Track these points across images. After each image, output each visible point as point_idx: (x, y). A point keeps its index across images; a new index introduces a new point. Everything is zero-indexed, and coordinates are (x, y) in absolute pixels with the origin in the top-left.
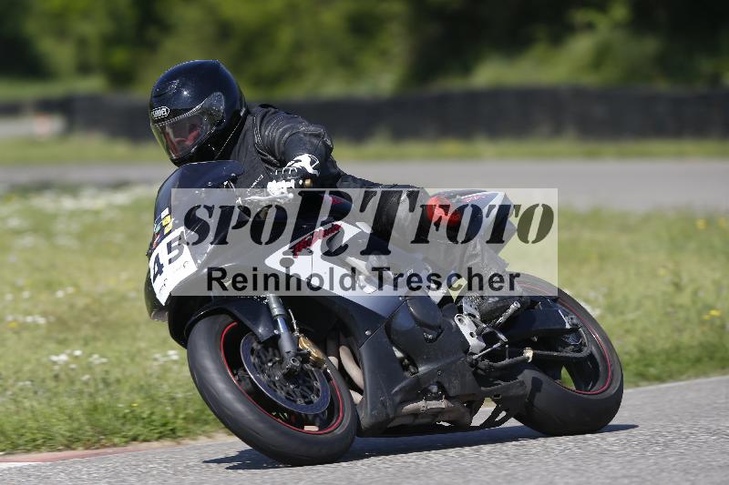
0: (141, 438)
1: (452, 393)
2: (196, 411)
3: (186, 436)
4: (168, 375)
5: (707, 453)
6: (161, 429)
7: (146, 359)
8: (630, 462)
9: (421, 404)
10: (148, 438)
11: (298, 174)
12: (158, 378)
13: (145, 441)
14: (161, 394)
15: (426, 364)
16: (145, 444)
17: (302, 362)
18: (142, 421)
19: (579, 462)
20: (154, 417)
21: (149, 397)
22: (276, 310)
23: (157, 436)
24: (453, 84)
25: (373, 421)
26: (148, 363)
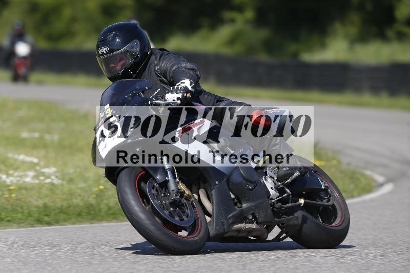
1: (260, 220)
9: (243, 225)
11: (183, 90)
15: (247, 203)
22: (167, 166)
25: (217, 232)
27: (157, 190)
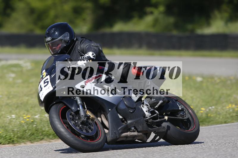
0: (2, 143)
1: (139, 130)
2: (21, 135)
3: (17, 143)
4: (12, 123)
5: (188, 153)
6: (9, 141)
7: (5, 117)
8: (163, 155)
9: (128, 134)
10: (5, 143)
11: (87, 58)
12: (9, 124)
13: (3, 144)
14: (9, 129)
15: (130, 120)
16: (4, 145)
17: (87, 119)
18: (3, 138)
19: (146, 155)
20: (7, 137)
21: (5, 130)
22: (79, 102)
23: (8, 143)
24: (107, 30)
25: (112, 138)
26: (5, 119)
27: (73, 116)
